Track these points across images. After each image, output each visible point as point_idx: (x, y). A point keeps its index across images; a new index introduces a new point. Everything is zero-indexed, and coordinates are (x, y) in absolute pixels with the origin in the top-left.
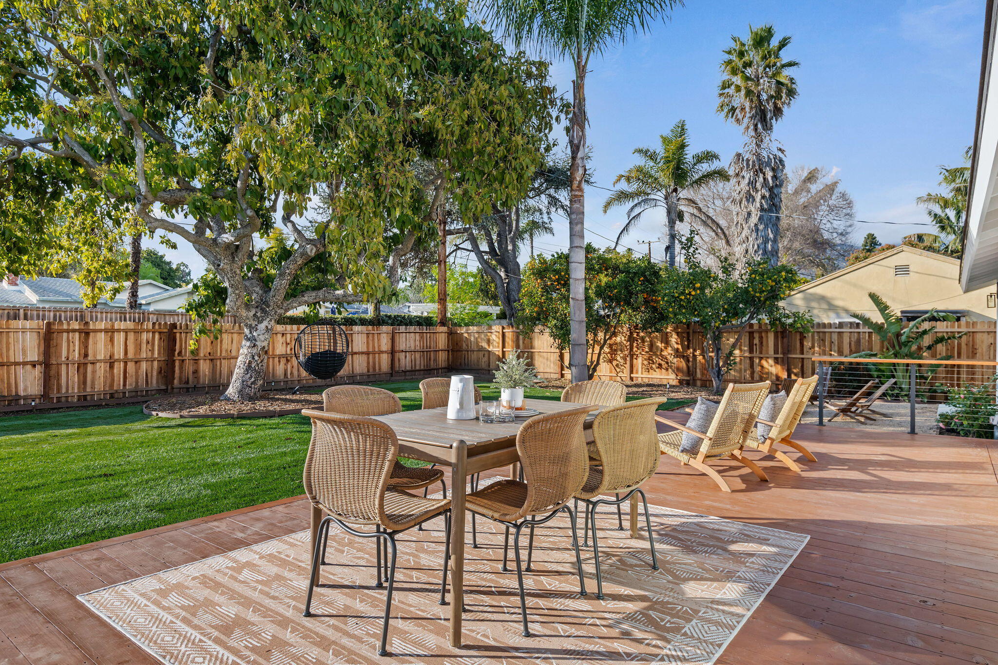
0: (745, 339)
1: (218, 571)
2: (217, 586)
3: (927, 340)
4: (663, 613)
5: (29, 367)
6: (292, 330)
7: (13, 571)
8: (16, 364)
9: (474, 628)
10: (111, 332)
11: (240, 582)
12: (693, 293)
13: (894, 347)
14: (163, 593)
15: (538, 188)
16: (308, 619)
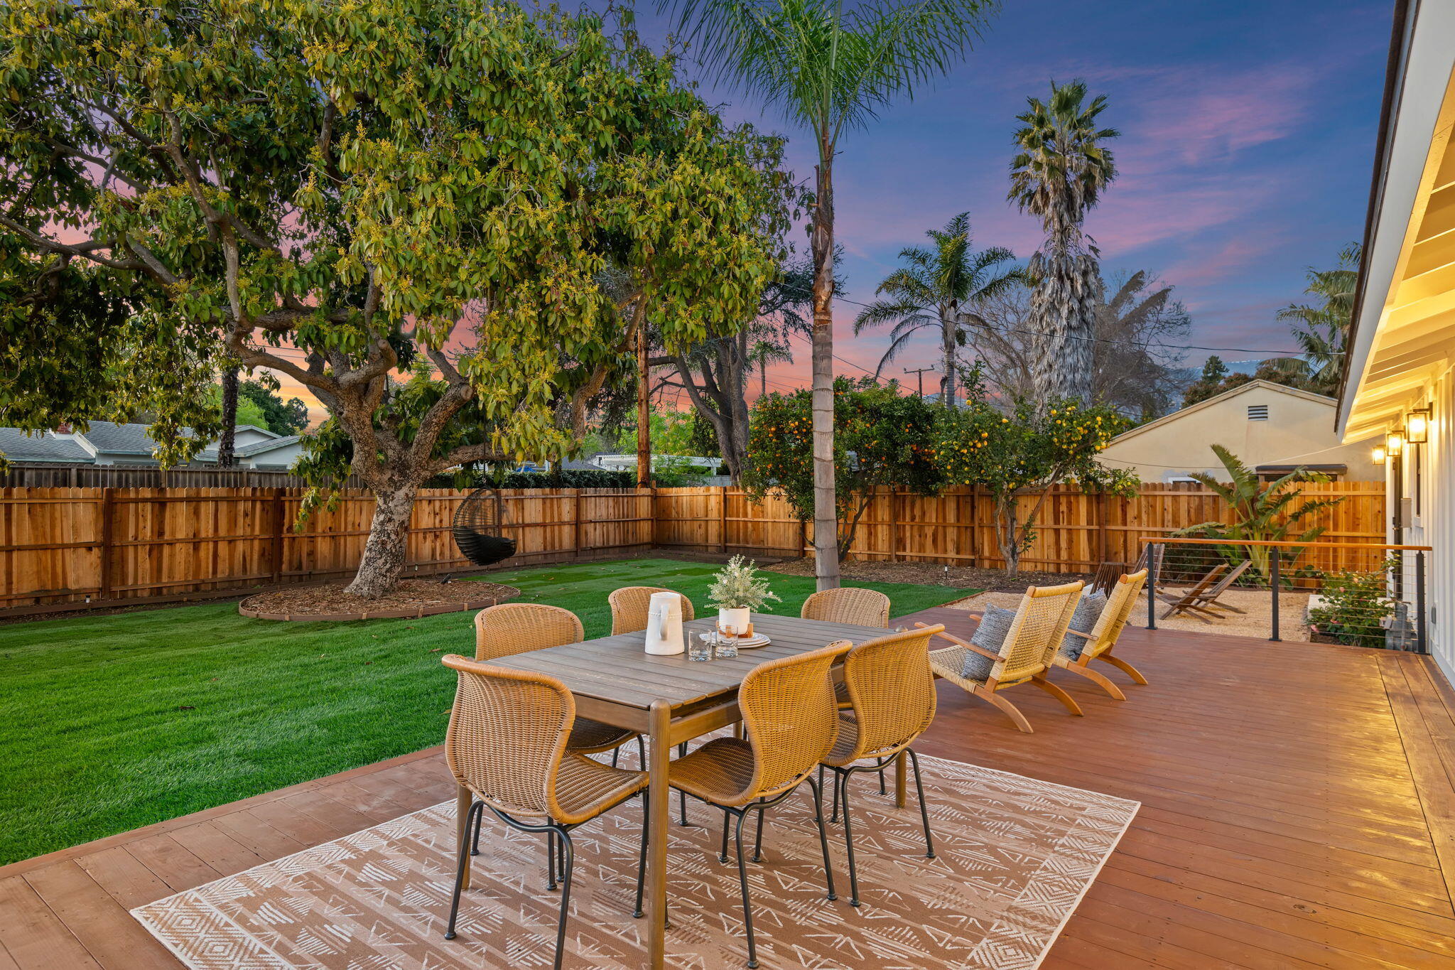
0: (1048, 507)
1: (329, 867)
2: (324, 891)
3: (1292, 507)
4: (942, 927)
5: (82, 551)
6: (441, 495)
7: (42, 872)
8: (64, 547)
9: (681, 955)
10: (195, 501)
11: (361, 884)
12: (979, 445)
13: (1247, 516)
14: (252, 904)
15: (771, 302)
16: (451, 943)
